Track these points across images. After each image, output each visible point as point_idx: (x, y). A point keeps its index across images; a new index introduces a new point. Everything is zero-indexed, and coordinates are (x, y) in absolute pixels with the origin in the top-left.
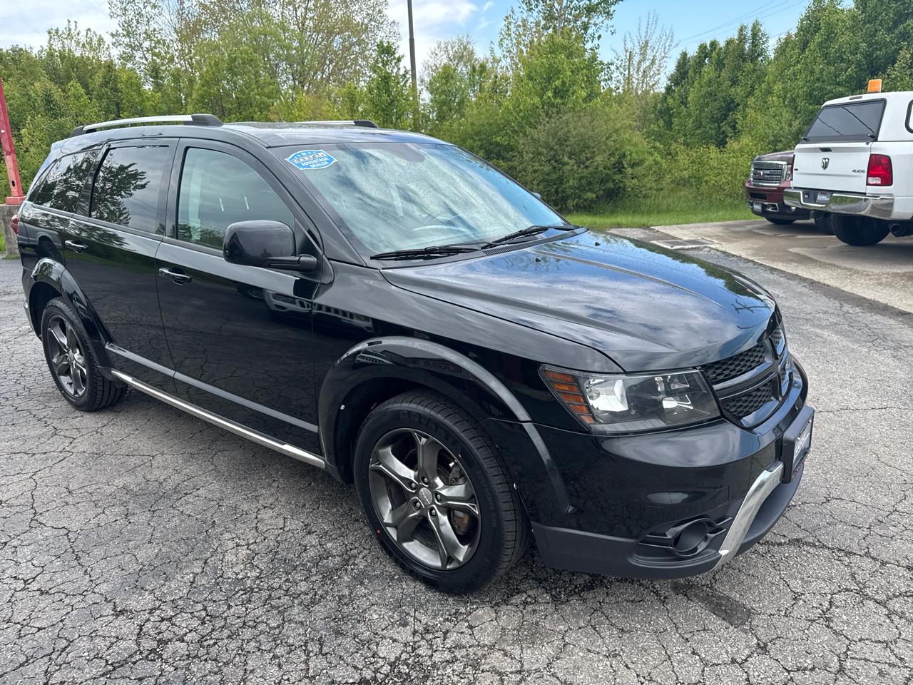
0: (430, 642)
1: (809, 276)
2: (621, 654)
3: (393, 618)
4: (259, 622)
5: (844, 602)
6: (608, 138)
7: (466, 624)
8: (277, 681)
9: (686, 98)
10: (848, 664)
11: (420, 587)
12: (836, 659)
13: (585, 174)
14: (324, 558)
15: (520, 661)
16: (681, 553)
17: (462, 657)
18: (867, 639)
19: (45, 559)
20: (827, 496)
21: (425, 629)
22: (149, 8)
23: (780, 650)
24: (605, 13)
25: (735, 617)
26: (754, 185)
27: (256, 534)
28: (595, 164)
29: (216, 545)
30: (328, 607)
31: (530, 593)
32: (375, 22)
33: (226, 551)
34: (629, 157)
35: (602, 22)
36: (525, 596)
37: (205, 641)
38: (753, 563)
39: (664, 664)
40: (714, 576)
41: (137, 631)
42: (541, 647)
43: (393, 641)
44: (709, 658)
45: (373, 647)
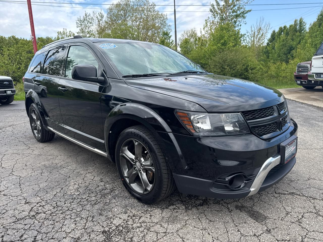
0: (133, 220)
1: (317, 105)
2: (208, 229)
3: (122, 211)
4: (74, 209)
5: (308, 216)
6: (242, 60)
7: (149, 215)
8: (73, 229)
9: (274, 47)
10: (306, 240)
11: (136, 201)
12: (300, 238)
13: (233, 72)
14: (104, 190)
15: (166, 229)
16: (233, 188)
17: (144, 226)
18: (316, 231)
19: (9, 185)
20: (309, 178)
21: (133, 215)
22: (89, 24)
23: (276, 232)
24: (242, 17)
25: (259, 219)
26: (297, 74)
27: (83, 181)
28: (237, 68)
29: (68, 183)
30: (100, 206)
31: (177, 205)
32: (163, 25)
33: (70, 186)
34: (250, 66)
35: (242, 20)
36: (175, 206)
37: (53, 214)
38: (272, 200)
39: (225, 234)
40: (254, 204)
41: (30, 209)
42: (176, 224)
43: (120, 219)
44: (244, 233)
45: (112, 220)
